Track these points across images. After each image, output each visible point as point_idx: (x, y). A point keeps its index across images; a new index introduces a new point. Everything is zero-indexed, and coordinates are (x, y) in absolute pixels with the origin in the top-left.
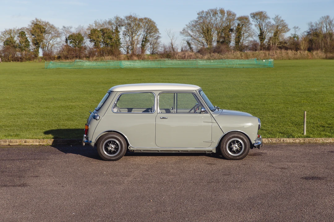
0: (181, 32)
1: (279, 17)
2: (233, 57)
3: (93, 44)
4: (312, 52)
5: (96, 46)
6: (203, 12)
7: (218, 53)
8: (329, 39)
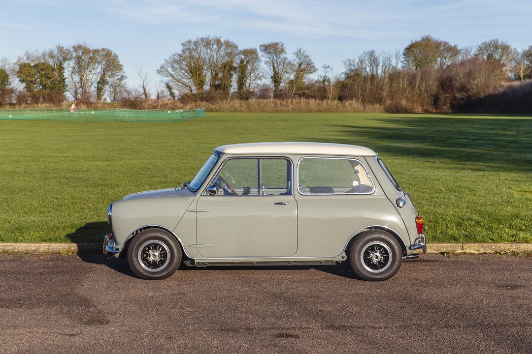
0: (158, 71)
1: (302, 51)
2: (229, 107)
3: (24, 85)
4: (344, 102)
5: (28, 88)
6: (190, 42)
7: (207, 101)
8: (369, 83)
